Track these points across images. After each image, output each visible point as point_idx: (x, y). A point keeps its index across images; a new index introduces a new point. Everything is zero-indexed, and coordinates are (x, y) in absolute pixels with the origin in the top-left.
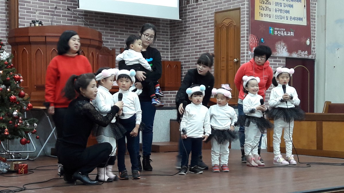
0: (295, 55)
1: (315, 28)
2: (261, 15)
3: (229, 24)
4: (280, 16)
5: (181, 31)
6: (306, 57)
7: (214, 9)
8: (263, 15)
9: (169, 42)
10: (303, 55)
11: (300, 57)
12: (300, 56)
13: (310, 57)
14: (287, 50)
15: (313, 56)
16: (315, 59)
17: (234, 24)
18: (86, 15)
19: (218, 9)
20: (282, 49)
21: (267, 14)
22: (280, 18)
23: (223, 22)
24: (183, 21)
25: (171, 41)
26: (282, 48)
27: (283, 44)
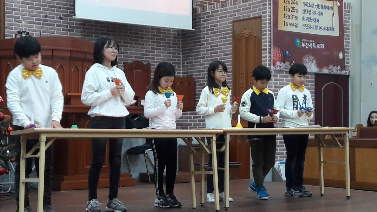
0: (325, 71)
1: (349, 39)
2: (286, 25)
3: (250, 34)
4: (308, 26)
5: (194, 43)
6: (339, 72)
7: (232, 17)
8: (289, 24)
9: (181, 56)
10: (335, 70)
11: (332, 73)
12: (332, 71)
13: (343, 72)
14: (316, 65)
15: (347, 72)
16: (349, 75)
17: (255, 34)
18: (85, 25)
19: (237, 18)
20: (310, 64)
21: (293, 24)
22: (308, 28)
23: (242, 32)
24: (197, 31)
25: (183, 54)
26: (310, 62)
27: (311, 57)
